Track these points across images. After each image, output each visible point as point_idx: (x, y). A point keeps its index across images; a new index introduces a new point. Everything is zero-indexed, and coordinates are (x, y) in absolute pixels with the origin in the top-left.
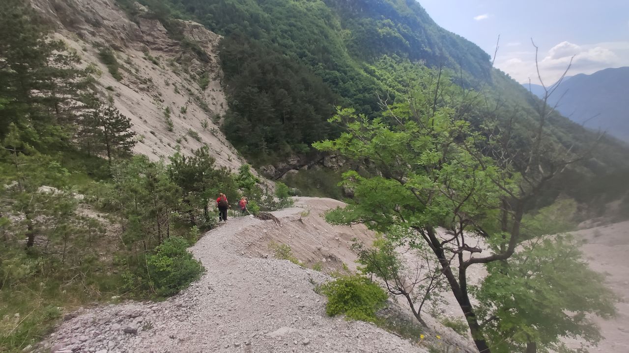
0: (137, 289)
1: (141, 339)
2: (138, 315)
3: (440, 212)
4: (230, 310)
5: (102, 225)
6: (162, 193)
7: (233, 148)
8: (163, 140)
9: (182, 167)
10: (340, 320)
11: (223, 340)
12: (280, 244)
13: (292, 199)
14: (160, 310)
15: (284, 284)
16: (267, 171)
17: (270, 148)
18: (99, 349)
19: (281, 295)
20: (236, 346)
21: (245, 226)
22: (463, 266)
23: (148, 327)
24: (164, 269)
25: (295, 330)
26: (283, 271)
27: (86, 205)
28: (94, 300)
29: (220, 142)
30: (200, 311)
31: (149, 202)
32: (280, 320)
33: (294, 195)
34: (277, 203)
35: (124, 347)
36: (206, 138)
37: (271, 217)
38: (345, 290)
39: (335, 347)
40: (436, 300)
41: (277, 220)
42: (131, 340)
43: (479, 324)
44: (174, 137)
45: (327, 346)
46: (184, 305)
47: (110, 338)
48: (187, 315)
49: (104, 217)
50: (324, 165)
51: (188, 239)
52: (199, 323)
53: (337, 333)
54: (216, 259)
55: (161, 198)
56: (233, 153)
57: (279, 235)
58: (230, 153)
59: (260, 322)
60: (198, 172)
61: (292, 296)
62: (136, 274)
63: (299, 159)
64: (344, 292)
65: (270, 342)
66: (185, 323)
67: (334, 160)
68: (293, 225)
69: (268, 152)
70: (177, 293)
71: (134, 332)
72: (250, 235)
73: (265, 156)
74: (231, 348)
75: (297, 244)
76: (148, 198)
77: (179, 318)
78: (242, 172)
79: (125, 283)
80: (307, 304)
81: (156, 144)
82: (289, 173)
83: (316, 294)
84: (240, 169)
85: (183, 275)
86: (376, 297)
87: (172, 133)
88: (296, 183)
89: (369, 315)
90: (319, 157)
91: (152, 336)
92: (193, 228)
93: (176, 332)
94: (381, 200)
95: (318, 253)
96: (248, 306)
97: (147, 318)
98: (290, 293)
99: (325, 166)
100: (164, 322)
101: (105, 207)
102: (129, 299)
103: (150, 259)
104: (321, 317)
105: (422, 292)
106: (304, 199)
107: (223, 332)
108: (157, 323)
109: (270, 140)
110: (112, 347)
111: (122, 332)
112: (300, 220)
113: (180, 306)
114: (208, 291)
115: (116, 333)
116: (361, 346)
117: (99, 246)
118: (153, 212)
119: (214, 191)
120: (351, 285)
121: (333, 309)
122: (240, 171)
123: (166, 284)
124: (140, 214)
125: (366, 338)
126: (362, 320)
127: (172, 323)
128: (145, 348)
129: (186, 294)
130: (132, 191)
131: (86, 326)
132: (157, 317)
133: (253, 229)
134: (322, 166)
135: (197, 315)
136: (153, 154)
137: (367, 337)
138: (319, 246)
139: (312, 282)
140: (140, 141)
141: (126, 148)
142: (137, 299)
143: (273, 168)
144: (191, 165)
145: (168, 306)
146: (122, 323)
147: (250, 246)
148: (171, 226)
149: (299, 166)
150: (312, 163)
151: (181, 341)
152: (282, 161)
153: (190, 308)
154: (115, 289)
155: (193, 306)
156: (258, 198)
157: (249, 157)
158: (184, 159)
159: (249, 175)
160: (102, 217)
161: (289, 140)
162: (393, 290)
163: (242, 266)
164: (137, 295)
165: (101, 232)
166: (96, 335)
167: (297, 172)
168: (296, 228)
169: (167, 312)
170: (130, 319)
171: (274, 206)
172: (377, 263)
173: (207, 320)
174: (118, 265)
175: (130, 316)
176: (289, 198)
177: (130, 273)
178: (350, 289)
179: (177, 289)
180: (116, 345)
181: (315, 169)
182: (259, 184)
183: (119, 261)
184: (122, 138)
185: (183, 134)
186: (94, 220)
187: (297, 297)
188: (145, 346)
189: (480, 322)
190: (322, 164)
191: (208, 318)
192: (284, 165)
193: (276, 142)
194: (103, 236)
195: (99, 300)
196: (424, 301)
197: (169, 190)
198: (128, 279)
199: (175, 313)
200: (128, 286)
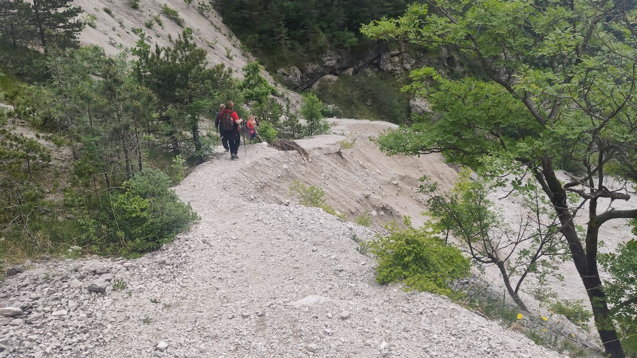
0: (101, 241)
1: (111, 300)
2: (106, 271)
3: (567, 135)
4: (235, 272)
5: (44, 149)
6: (128, 103)
7: (234, 38)
8: (125, 24)
9: (156, 64)
10: (395, 290)
11: (225, 309)
12: (307, 187)
13: (326, 122)
14: (136, 267)
15: (313, 240)
16: (288, 76)
17: (293, 39)
18: (56, 309)
19: (309, 254)
20: (244, 317)
21: (255, 159)
22: (595, 222)
23: (120, 286)
24: (138, 214)
25: (328, 299)
26: (312, 222)
27: (18, 120)
28: (44, 252)
29: (213, 28)
30: (192, 270)
31: (108, 115)
32: (307, 287)
33: (331, 115)
34: (304, 127)
35: (90, 309)
36: (192, 20)
37: (294, 146)
38: (404, 249)
39: (387, 325)
40: (545, 273)
41: (303, 152)
42: (98, 301)
43: (610, 309)
44: (141, 19)
45: (375, 322)
46: (168, 261)
47: (70, 296)
48: (174, 276)
49: (47, 139)
50: (379, 68)
51: (170, 174)
52: (191, 286)
53: (390, 307)
54: (213, 203)
55: (126, 109)
56: (234, 46)
57: (306, 173)
58: (229, 45)
59: (278, 288)
60: (180, 72)
61: (325, 255)
62: (98, 220)
63: (339, 57)
64: (403, 252)
65: (293, 314)
66: (171, 285)
67: (397, 59)
68: (328, 159)
69: (289, 46)
70: (158, 248)
71: (101, 291)
72: (262, 172)
73: (286, 52)
74: (237, 318)
75: (334, 188)
76: (106, 110)
77: (162, 278)
78: (249, 74)
79: (83, 231)
80: (347, 268)
81: (114, 29)
82: (324, 81)
83: (361, 255)
84: (246, 70)
85: (166, 224)
86: (453, 261)
87: (137, 12)
88: (334, 96)
89: (439, 286)
90: (372, 54)
91: (126, 298)
92: (176, 159)
93: (159, 296)
94: (471, 116)
95: (365, 202)
96: (261, 267)
97: (118, 276)
98: (322, 252)
99: (382, 70)
100: (142, 282)
101: (46, 124)
102: (92, 253)
103: (116, 201)
104: (367, 285)
105: (524, 260)
106: (345, 124)
107: (225, 299)
108: (133, 283)
109: (294, 24)
110: (74, 308)
111: (86, 291)
112: (339, 153)
113: (164, 262)
114: (202, 245)
115: (77, 292)
116: (425, 325)
117: (42, 179)
118: (116, 131)
119: (206, 103)
120: (415, 242)
121: (386, 274)
122: (245, 73)
123: (142, 235)
124: (98, 134)
125: (434, 315)
126: (429, 292)
127: (153, 284)
128: (118, 311)
129: (171, 249)
130: (82, 98)
131: (37, 282)
132: (132, 275)
133: (267, 162)
134: (376, 69)
135: (188, 276)
136: (111, 47)
137: (436, 313)
138: (367, 193)
139: (355, 238)
140: (90, 25)
141: (69, 35)
142: (103, 254)
143: (298, 71)
144: (170, 60)
145: (147, 262)
146: (85, 280)
147: (262, 187)
148: (144, 154)
149: (339, 69)
150: (361, 63)
151: (167, 306)
152: (313, 61)
153: (177, 267)
154: (71, 238)
155: (181, 263)
156: (275, 119)
157: (260, 52)
158: (158, 52)
159: (260, 80)
160: (43, 137)
161: (325, 25)
162: (479, 256)
163: (251, 215)
164: (102, 249)
165: (44, 160)
166: (50, 293)
167: (335, 78)
168: (333, 164)
169: (145, 270)
170: (94, 275)
171: (299, 132)
172: (457, 215)
173: (203, 283)
174: (72, 206)
175: (95, 272)
176: (322, 119)
177: (90, 218)
178: (414, 248)
179: (158, 243)
180: (79, 306)
181: (366, 75)
182: (275, 98)
183: (73, 201)
184: (61, 18)
185: (156, 14)
186: (31, 142)
187: (333, 257)
188: (118, 309)
189: (610, 306)
190: (377, 65)
191: (204, 281)
192: (316, 66)
193: (303, 27)
194: (48, 166)
195: (51, 252)
196: (525, 274)
197: (137, 97)
198: (88, 226)
199: (157, 272)
200: (88, 236)
